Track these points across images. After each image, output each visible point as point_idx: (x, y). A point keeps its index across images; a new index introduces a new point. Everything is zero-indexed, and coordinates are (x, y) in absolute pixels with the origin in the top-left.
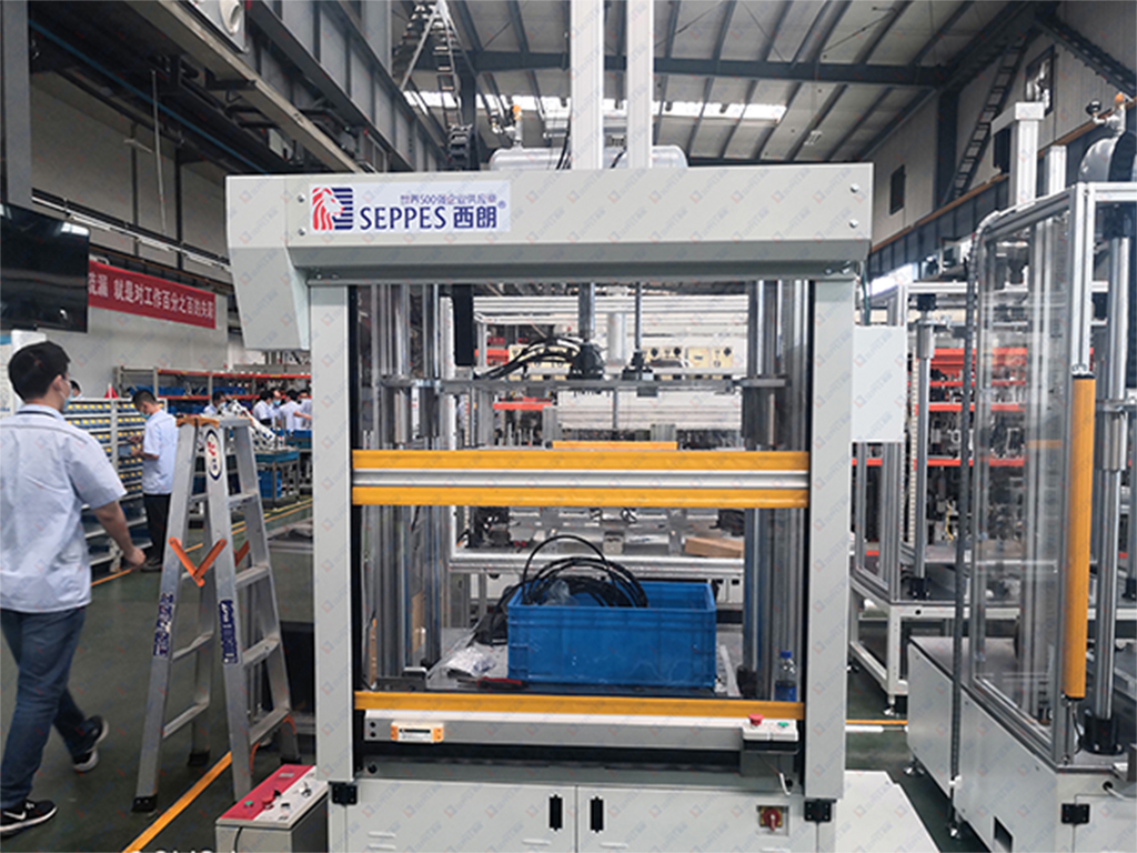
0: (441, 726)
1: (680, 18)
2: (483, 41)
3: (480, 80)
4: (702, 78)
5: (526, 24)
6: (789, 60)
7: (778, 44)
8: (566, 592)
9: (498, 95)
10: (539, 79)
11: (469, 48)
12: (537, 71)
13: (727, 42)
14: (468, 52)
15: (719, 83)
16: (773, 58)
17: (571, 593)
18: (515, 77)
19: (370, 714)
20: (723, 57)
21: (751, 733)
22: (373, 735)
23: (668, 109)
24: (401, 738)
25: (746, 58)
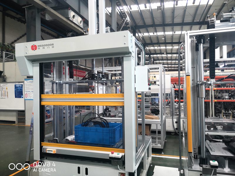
0: (55, 150)
1: (175, 16)
2: (137, 23)
3: (137, 30)
4: (181, 26)
5: (145, 20)
6: (199, 21)
7: (196, 18)
8: (93, 124)
9: (141, 33)
10: (148, 30)
11: (134, 25)
12: (148, 28)
13: (185, 19)
14: (134, 26)
15: (184, 27)
16: (195, 21)
17: (94, 125)
18: (144, 29)
19: (44, 147)
20: (184, 22)
21: (111, 155)
22: (44, 151)
23: (175, 33)
24: (47, 152)
25: (190, 22)
